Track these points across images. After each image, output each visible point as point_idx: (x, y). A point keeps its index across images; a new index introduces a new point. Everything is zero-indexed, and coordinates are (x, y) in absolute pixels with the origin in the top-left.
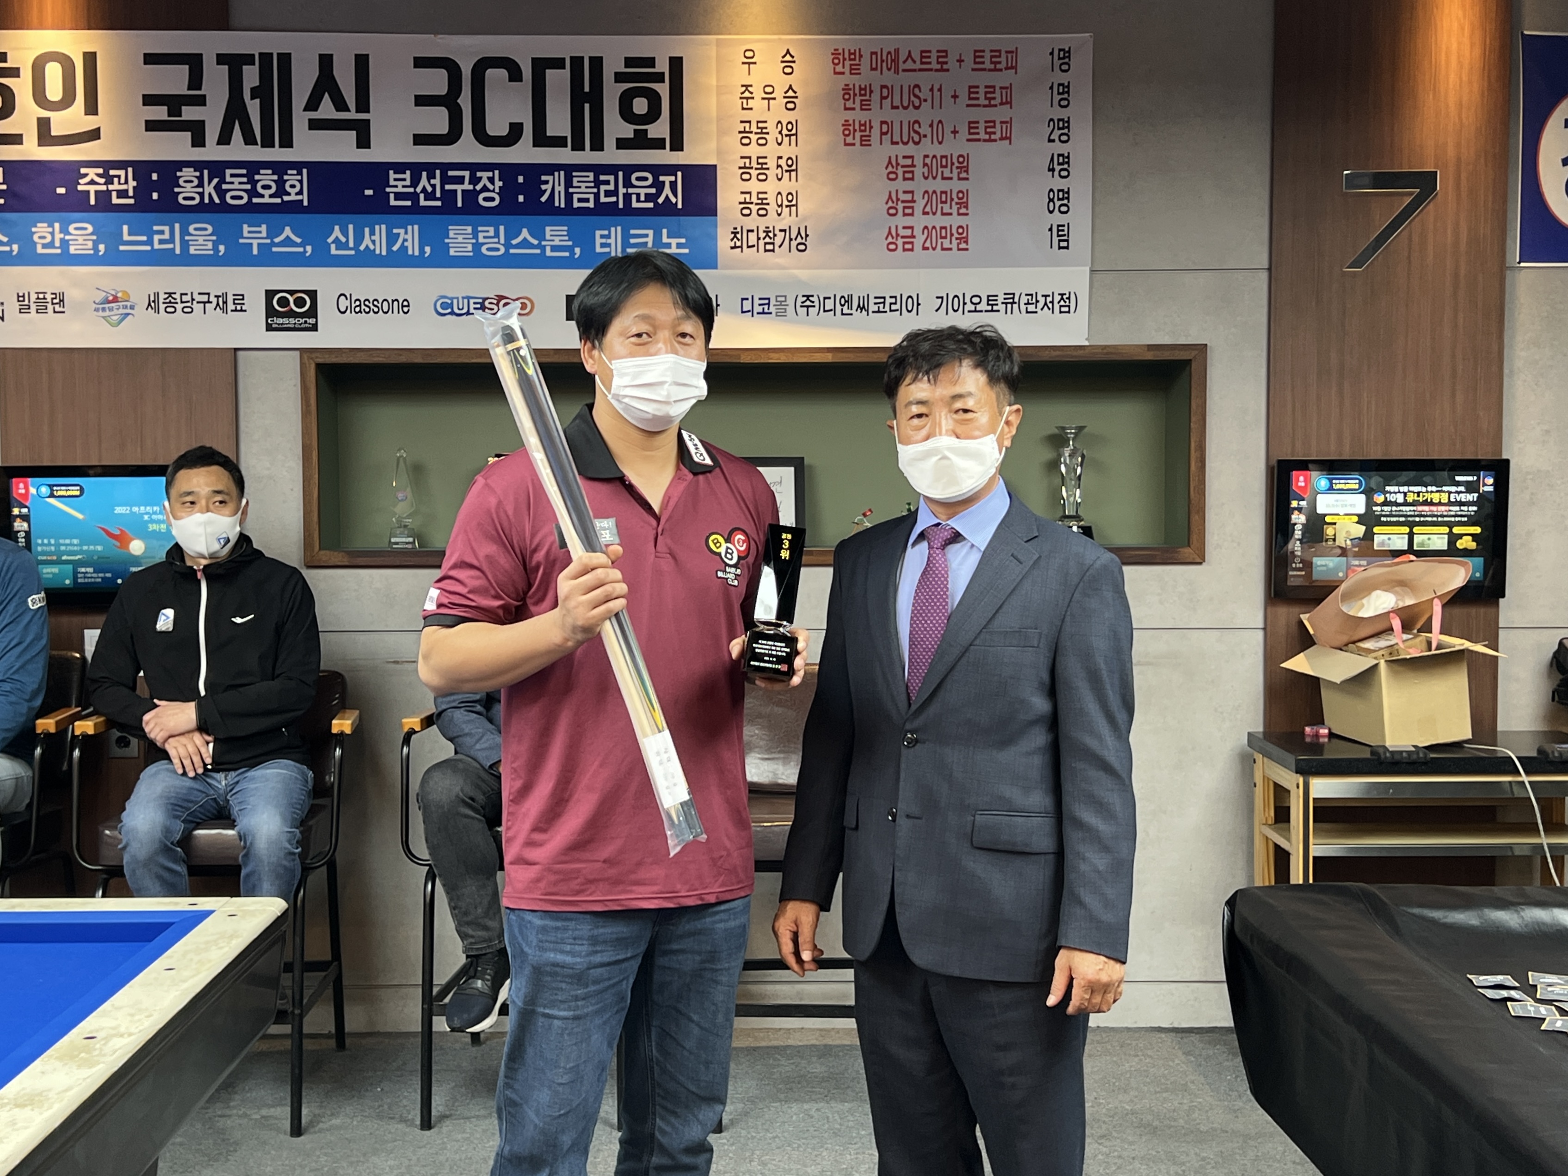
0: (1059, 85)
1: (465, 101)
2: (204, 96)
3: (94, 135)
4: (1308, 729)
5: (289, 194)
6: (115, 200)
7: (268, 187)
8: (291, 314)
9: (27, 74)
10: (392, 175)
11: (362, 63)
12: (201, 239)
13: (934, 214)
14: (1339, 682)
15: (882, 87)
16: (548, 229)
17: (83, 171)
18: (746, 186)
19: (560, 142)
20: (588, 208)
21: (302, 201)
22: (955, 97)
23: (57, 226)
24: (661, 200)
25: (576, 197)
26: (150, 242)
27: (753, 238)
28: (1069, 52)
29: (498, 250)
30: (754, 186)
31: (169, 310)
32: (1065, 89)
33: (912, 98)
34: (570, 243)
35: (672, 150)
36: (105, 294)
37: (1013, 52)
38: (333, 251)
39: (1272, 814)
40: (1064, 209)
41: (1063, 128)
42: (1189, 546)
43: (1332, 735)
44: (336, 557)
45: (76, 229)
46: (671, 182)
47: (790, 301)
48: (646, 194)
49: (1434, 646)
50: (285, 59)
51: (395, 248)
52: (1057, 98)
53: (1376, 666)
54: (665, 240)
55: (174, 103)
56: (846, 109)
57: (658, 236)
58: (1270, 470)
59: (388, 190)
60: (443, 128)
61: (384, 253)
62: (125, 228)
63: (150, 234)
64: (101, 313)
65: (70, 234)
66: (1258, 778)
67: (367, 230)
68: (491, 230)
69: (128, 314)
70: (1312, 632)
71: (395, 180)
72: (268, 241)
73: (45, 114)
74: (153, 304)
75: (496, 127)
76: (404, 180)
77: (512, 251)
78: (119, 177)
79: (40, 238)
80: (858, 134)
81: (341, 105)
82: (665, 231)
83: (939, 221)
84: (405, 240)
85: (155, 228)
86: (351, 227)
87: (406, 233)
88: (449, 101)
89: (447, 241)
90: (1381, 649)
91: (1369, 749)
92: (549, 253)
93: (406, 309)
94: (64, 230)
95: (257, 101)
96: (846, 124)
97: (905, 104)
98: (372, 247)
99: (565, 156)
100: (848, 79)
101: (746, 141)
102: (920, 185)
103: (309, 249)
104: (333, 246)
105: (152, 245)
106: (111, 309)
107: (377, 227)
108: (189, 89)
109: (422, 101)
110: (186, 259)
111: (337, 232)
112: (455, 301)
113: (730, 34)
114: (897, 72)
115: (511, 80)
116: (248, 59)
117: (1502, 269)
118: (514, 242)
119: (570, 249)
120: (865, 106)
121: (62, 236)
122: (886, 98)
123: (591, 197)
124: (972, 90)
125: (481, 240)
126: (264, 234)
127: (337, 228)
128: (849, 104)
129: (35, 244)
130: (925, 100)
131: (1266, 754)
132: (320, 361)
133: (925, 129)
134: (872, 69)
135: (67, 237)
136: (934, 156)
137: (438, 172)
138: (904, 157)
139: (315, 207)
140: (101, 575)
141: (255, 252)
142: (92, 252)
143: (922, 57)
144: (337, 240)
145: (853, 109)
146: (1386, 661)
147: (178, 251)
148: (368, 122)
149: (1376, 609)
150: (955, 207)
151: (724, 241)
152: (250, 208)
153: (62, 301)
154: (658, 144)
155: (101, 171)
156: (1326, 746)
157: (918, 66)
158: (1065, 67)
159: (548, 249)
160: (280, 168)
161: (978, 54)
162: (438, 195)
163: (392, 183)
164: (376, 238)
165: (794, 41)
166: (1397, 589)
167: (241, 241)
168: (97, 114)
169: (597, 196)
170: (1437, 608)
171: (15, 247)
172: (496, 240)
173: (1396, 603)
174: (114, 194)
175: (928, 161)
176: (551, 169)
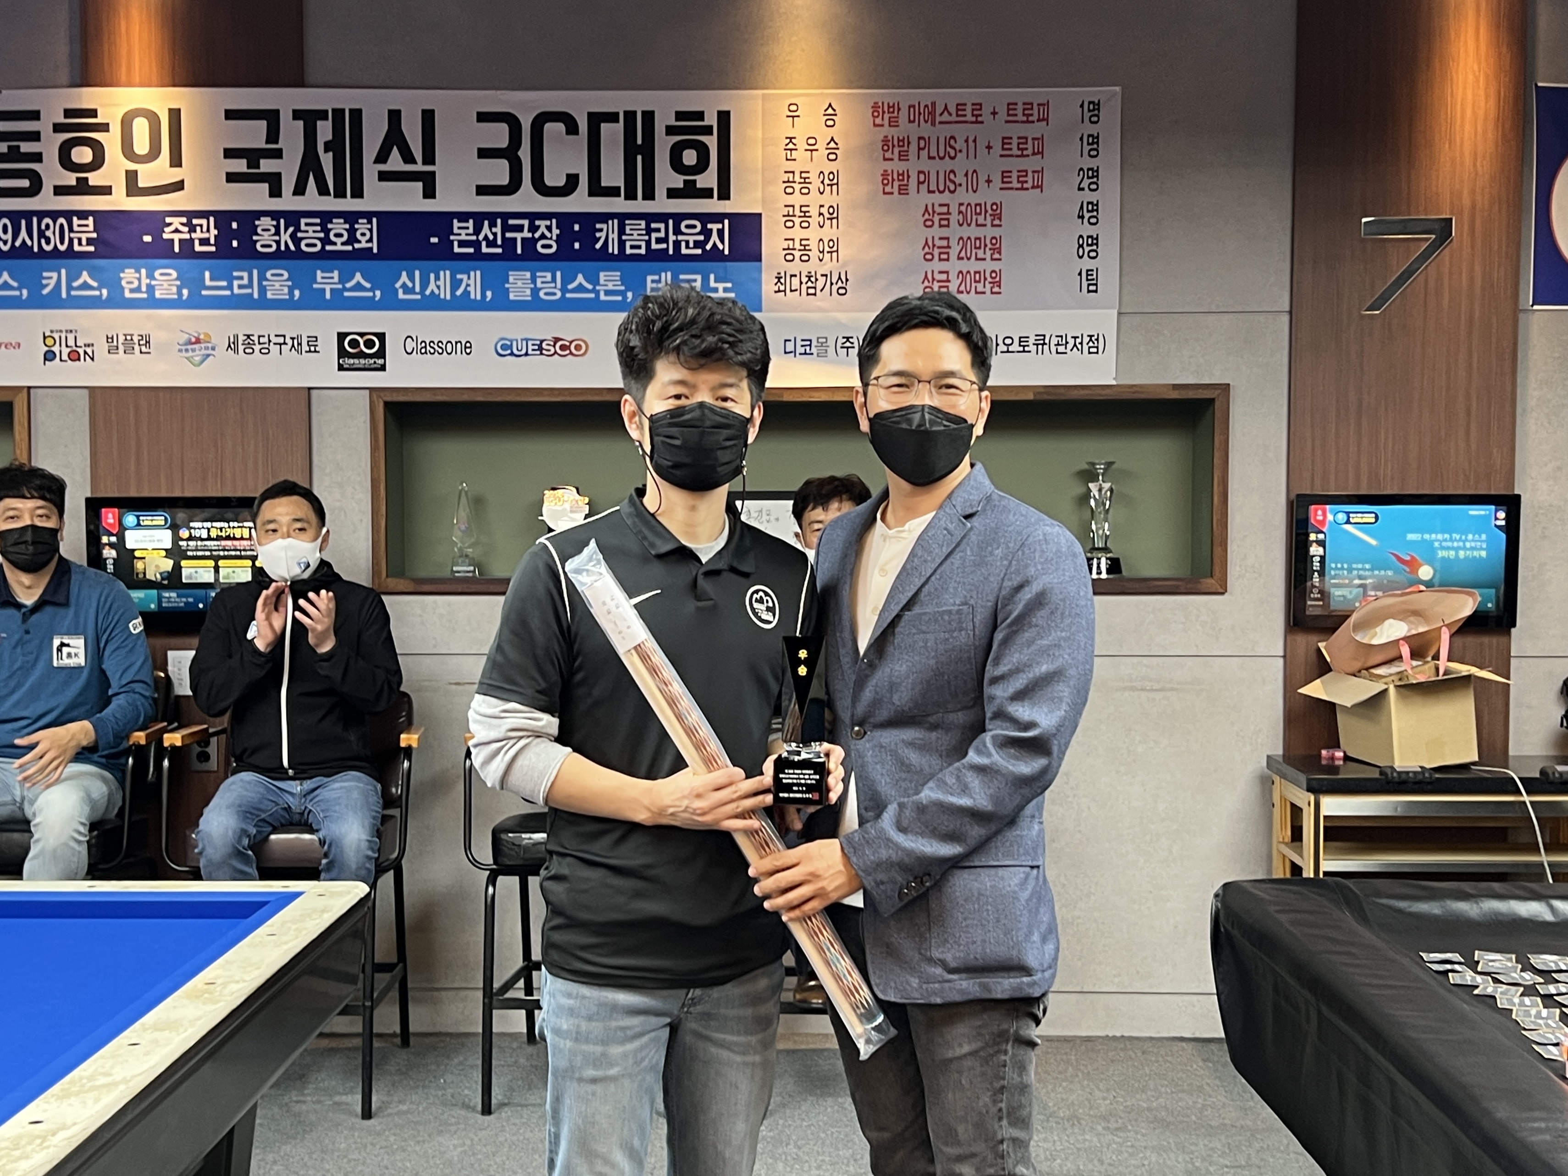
0: (1089, 136)
1: (525, 154)
2: (281, 150)
3: (179, 186)
4: (1324, 752)
5: (359, 242)
6: (198, 248)
7: (341, 235)
8: (361, 355)
9: (116, 129)
10: (456, 223)
11: (428, 117)
12: (277, 285)
13: (969, 259)
14: (1349, 705)
15: (920, 138)
16: (602, 274)
17: (168, 220)
18: (790, 233)
19: (613, 192)
20: (640, 255)
21: (371, 249)
22: (989, 147)
23: (143, 271)
24: (708, 247)
25: (628, 244)
26: (230, 287)
27: (796, 282)
28: (1099, 104)
29: (554, 294)
30: (797, 233)
31: (247, 351)
32: (1094, 140)
33: (948, 149)
34: (623, 288)
35: (719, 198)
36: (187, 336)
37: (1046, 105)
38: (401, 295)
39: (1289, 833)
40: (1093, 254)
41: (1093, 177)
42: (1212, 576)
43: (1347, 758)
44: (402, 585)
45: (162, 274)
46: (718, 230)
47: (831, 343)
48: (695, 242)
49: (1441, 672)
50: (356, 114)
51: (459, 293)
52: (1086, 148)
53: (1386, 690)
54: (713, 284)
55: (252, 156)
56: (885, 159)
57: (705, 280)
58: (1290, 504)
59: (452, 238)
60: (505, 181)
61: (448, 297)
62: (207, 274)
63: (230, 279)
64: (184, 354)
65: (155, 279)
66: (1276, 799)
67: (432, 276)
68: (549, 276)
69: (208, 356)
70: (1328, 659)
71: (459, 228)
72: (340, 286)
73: (132, 166)
74: (233, 346)
75: (554, 178)
76: (468, 228)
77: (568, 295)
78: (201, 226)
79: (128, 283)
80: (896, 184)
81: (409, 158)
82: (712, 277)
83: (973, 266)
84: (468, 285)
85: (235, 274)
86: (417, 273)
87: (469, 278)
88: (510, 153)
89: (507, 286)
90: (1391, 675)
91: (1378, 770)
92: (602, 297)
93: (468, 351)
94: (151, 276)
95: (331, 154)
96: (885, 175)
97: (942, 154)
98: (436, 291)
99: (619, 205)
100: (887, 131)
101: (789, 190)
102: (955, 232)
103: (378, 293)
104: (401, 291)
105: (232, 290)
106: (193, 350)
107: (442, 273)
108: (267, 142)
109: (483, 153)
110: (264, 303)
111: (404, 277)
112: (514, 343)
113: (775, 89)
114: (933, 124)
115: (568, 133)
116: (322, 115)
117: (1516, 311)
118: (570, 287)
119: (623, 293)
120: (903, 157)
121: (148, 281)
122: (923, 149)
123: (643, 244)
124: (1006, 141)
125: (539, 285)
126: (336, 280)
127: (404, 274)
128: (888, 155)
129: (123, 289)
130: (960, 151)
131: (1283, 776)
132: (388, 399)
133: (960, 179)
134: (910, 121)
135: (153, 283)
136: (969, 204)
137: (499, 221)
138: (941, 205)
139: (384, 254)
140: (184, 600)
141: (328, 296)
142: (176, 297)
143: (958, 110)
144: (404, 286)
145: (892, 159)
146: (1396, 686)
147: (256, 296)
148: (433, 174)
149: (1388, 637)
150: (988, 253)
151: (768, 286)
152: (323, 255)
153: (148, 342)
154: (707, 193)
155: (184, 220)
156: (1341, 769)
157: (954, 118)
158: (1095, 119)
159: (602, 294)
160: (351, 218)
161: (1011, 107)
162: (499, 242)
163: (456, 231)
164: (441, 283)
165: (837, 95)
166: (1412, 619)
167: (315, 286)
168: (181, 166)
169: (648, 243)
170: (1445, 636)
171: (105, 292)
172: (553, 285)
173: (1409, 630)
174: (197, 242)
175: (963, 208)
176: (605, 217)
